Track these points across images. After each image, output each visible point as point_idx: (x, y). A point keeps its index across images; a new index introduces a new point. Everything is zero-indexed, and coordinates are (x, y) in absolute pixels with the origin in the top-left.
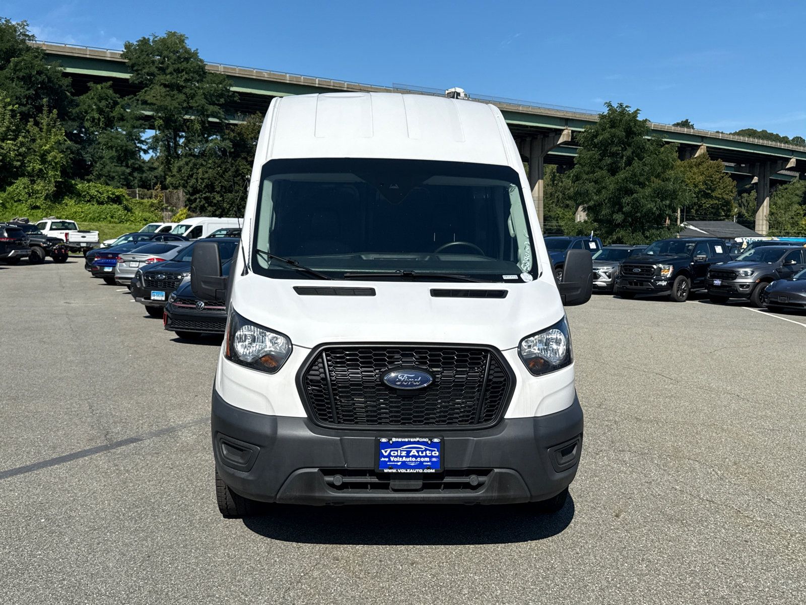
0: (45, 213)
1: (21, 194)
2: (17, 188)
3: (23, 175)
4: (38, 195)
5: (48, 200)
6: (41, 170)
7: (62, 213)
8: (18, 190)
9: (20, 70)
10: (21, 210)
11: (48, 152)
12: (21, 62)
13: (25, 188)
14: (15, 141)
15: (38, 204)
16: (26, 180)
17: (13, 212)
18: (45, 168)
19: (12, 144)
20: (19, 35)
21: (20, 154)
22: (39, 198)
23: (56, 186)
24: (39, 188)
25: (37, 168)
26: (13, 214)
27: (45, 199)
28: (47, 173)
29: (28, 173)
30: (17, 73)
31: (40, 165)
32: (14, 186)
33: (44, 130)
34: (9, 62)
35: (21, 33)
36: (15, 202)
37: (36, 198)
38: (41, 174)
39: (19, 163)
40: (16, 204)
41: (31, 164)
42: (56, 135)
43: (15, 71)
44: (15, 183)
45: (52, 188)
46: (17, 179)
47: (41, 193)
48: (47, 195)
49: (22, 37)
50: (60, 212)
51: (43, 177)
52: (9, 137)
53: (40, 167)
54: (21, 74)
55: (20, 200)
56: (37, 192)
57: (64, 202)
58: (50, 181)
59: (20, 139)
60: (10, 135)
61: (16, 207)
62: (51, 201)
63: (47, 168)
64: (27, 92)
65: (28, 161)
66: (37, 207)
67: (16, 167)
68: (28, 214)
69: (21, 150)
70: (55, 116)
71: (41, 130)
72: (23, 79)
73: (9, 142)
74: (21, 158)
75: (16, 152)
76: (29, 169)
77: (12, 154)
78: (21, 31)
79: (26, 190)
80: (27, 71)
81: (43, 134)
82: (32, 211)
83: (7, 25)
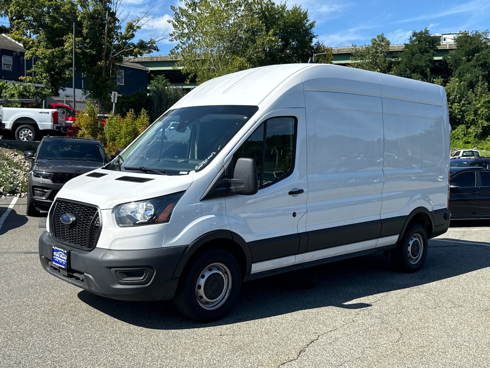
0: (473, 146)
1: (459, 135)
2: (458, 131)
3: (462, 123)
4: (470, 135)
5: (476, 138)
6: (473, 120)
7: (485, 146)
8: (458, 133)
9: (480, 60)
10: (459, 144)
11: (479, 108)
12: (480, 55)
13: (462, 131)
14: (459, 103)
15: (469, 140)
16: (463, 126)
17: (454, 145)
18: (477, 119)
19: (457, 105)
20: (482, 40)
21: (461, 111)
22: (471, 137)
23: (482, 130)
24: (472, 131)
25: (471, 119)
26: (453, 146)
27: (475, 137)
28: (477, 122)
29: (466, 122)
30: (478, 62)
31: (473, 117)
32: (456, 130)
33: (478, 95)
34: (474, 56)
35: (484, 38)
36: (456, 139)
37: (469, 137)
38: (473, 122)
39: (460, 116)
40: (456, 141)
41: (468, 117)
42: (485, 98)
43: (477, 61)
44: (457, 128)
45: (480, 130)
46: (458, 126)
47: (472, 134)
48: (476, 135)
49: (484, 40)
50: (483, 145)
51: (475, 124)
52: (456, 101)
53: (473, 118)
54: (480, 63)
55: (459, 138)
56: (470, 133)
57: (487, 139)
58: (479, 126)
59: (463, 102)
60: (457, 100)
61: (456, 142)
62: (478, 138)
63: (478, 118)
64: (483, 73)
65: (467, 115)
66: (469, 143)
67: (458, 119)
68: (462, 147)
69: (462, 108)
70: (486, 86)
71: (476, 95)
72: (481, 65)
73: (455, 104)
74: (461, 113)
75: (459, 110)
76: (467, 119)
77: (456, 111)
78: (484, 37)
79: (463, 132)
80: (484, 60)
81: (477, 98)
82: (465, 145)
83: (476, 35)
